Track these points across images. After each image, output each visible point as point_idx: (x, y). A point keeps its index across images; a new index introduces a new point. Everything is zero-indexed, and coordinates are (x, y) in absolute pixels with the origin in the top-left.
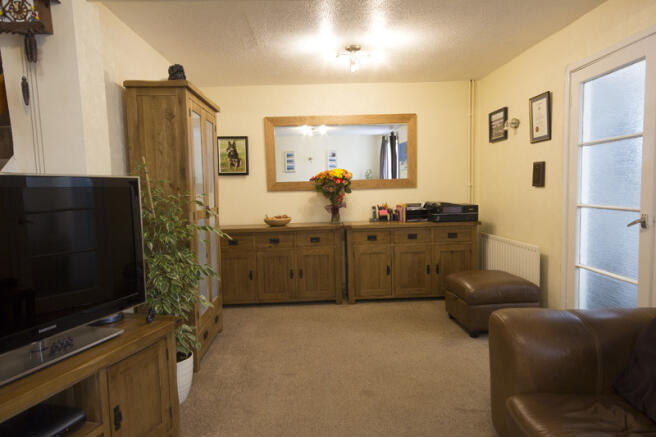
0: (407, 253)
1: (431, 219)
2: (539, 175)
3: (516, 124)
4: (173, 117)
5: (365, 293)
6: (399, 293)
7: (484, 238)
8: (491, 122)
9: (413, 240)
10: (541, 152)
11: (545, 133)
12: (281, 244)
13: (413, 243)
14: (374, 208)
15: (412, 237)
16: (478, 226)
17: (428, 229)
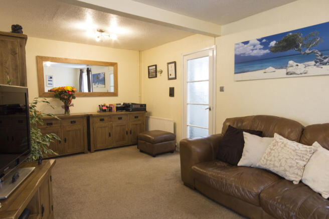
0: (118, 126)
1: (128, 110)
2: (172, 92)
3: (161, 72)
4: (16, 54)
5: (99, 146)
6: (115, 145)
7: (148, 118)
8: (149, 70)
9: (120, 120)
10: (172, 84)
11: (174, 77)
12: (53, 125)
13: (120, 121)
14: (100, 106)
15: (120, 118)
16: (146, 113)
17: (127, 115)
